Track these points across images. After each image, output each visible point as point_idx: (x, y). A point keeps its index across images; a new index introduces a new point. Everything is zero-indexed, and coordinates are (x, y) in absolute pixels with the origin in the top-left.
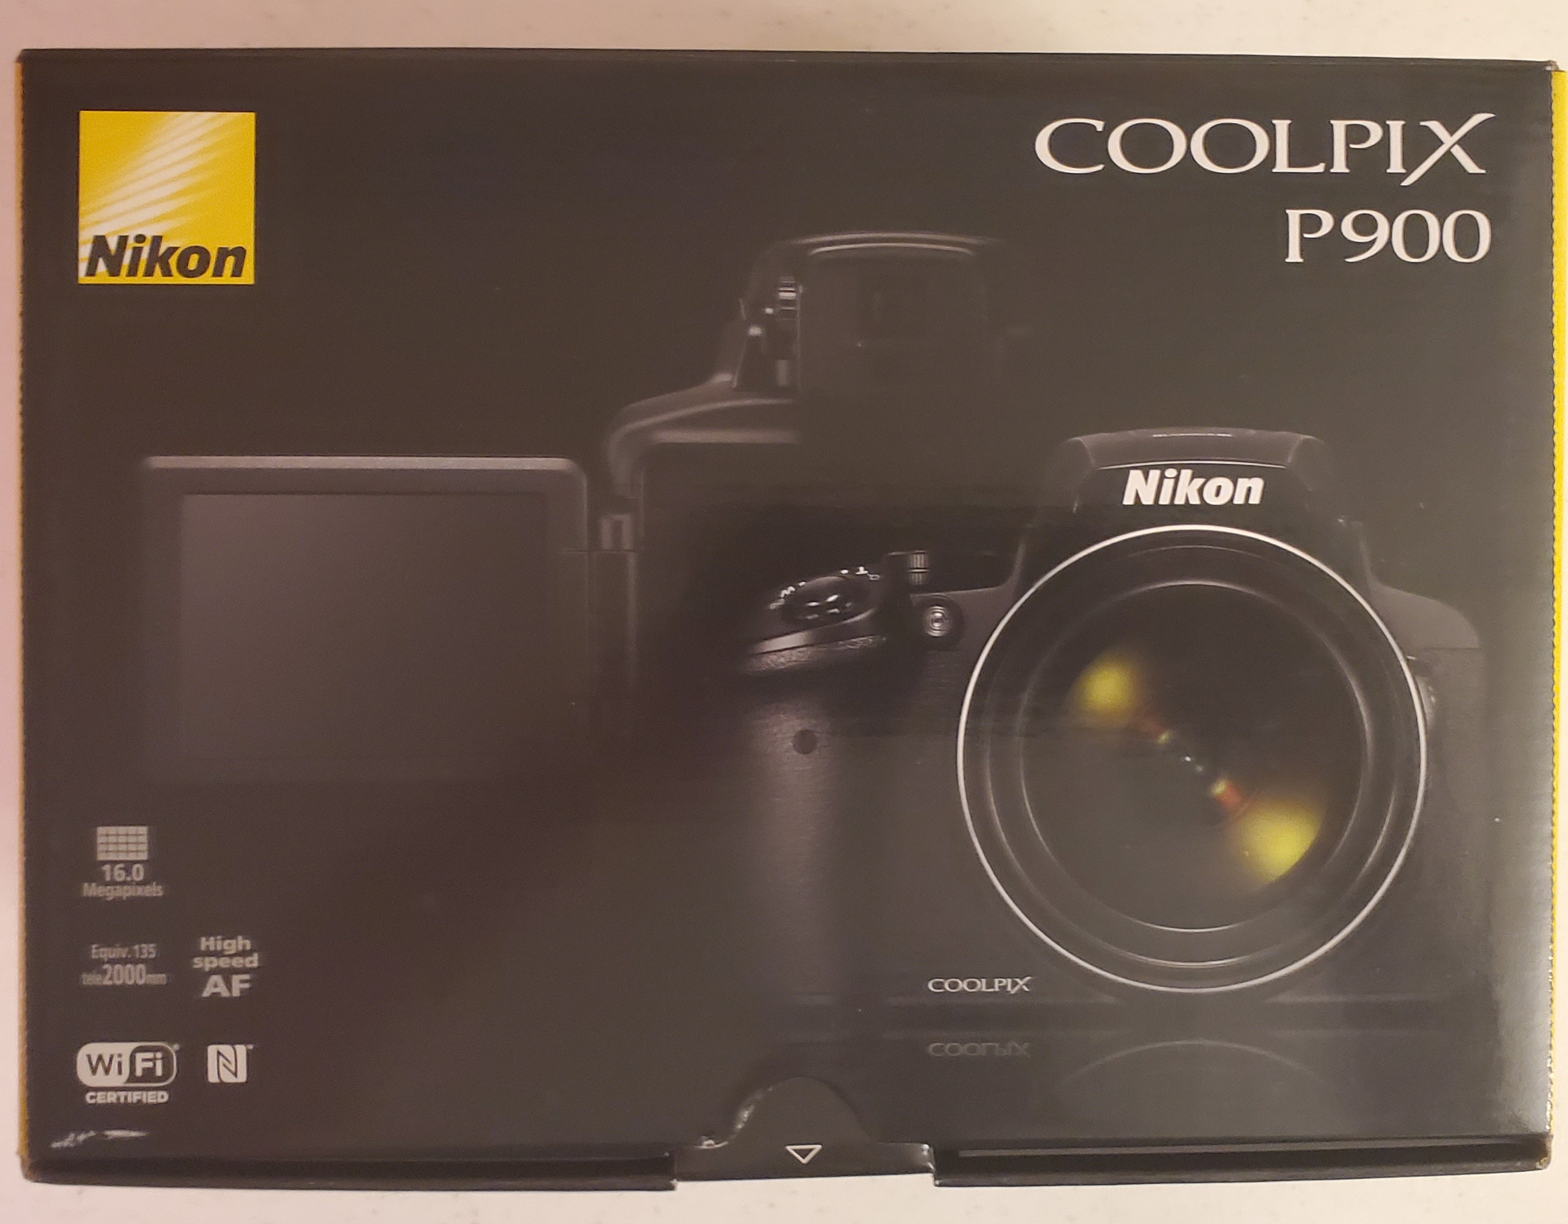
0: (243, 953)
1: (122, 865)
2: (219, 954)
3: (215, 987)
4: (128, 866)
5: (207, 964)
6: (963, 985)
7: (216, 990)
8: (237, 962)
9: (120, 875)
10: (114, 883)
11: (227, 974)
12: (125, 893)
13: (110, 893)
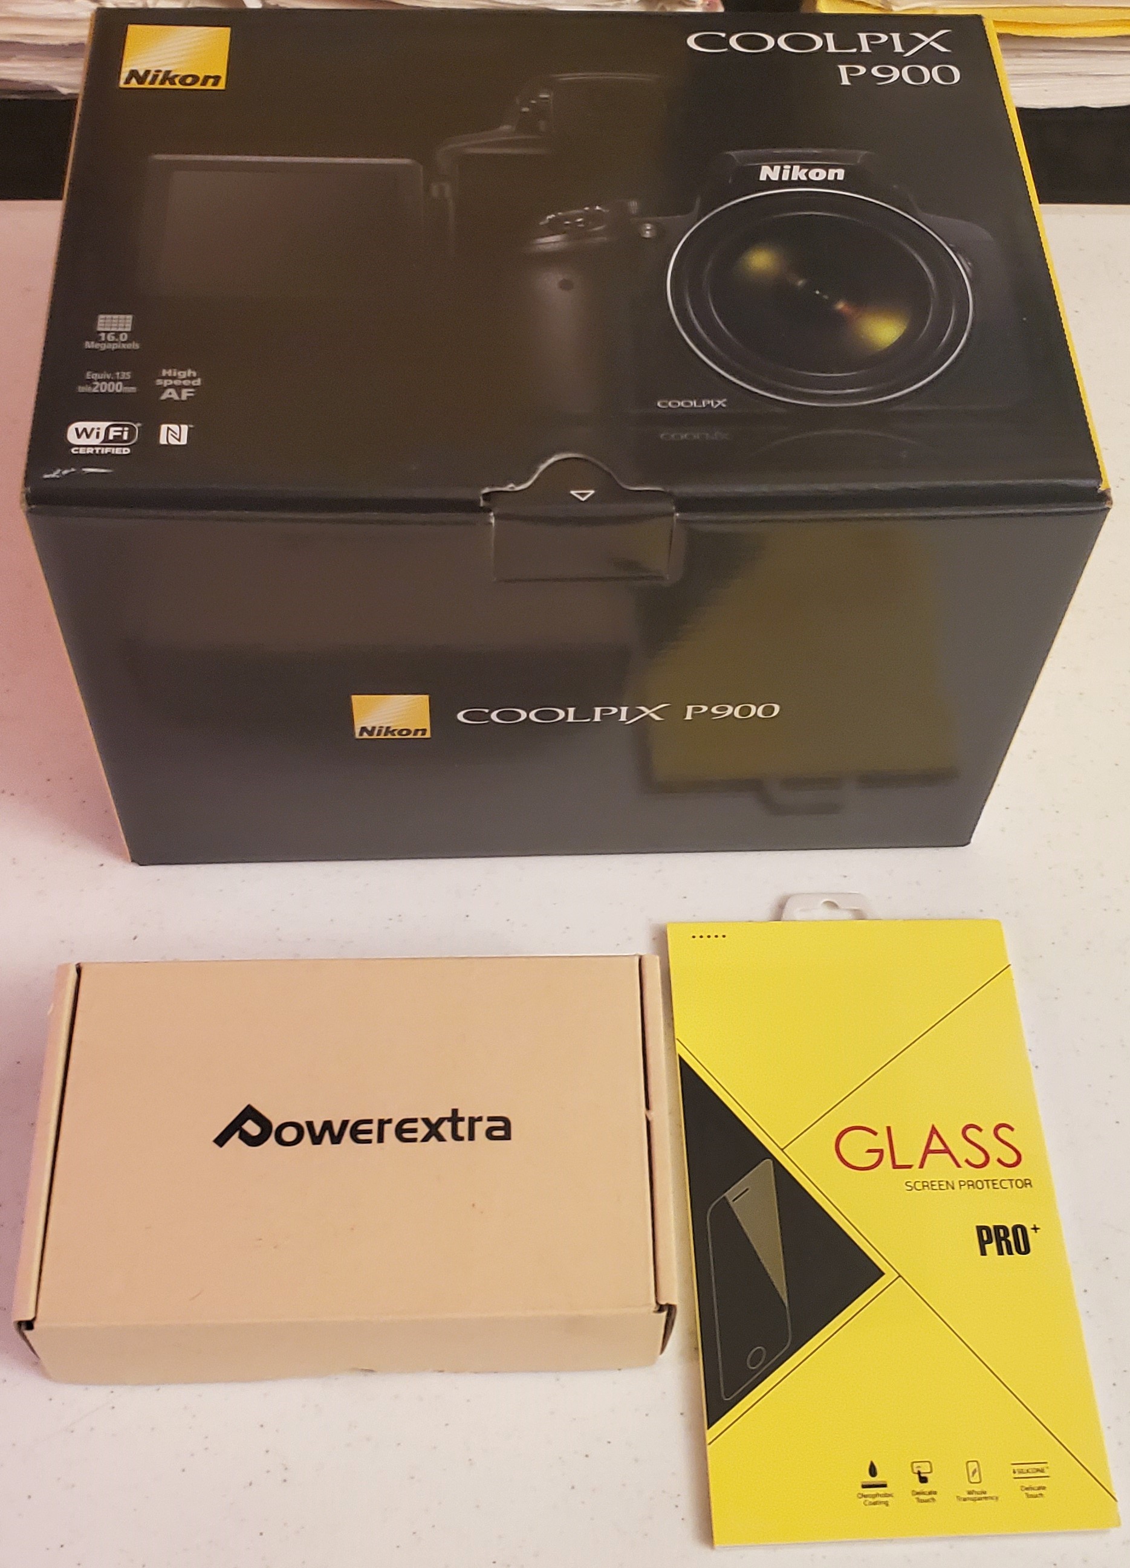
0: (192, 378)
1: (114, 333)
2: (174, 378)
3: (170, 394)
4: (117, 334)
5: (166, 383)
6: (681, 404)
7: (170, 396)
8: (185, 383)
9: (110, 337)
10: (106, 341)
11: (179, 389)
12: (113, 347)
13: (104, 347)
